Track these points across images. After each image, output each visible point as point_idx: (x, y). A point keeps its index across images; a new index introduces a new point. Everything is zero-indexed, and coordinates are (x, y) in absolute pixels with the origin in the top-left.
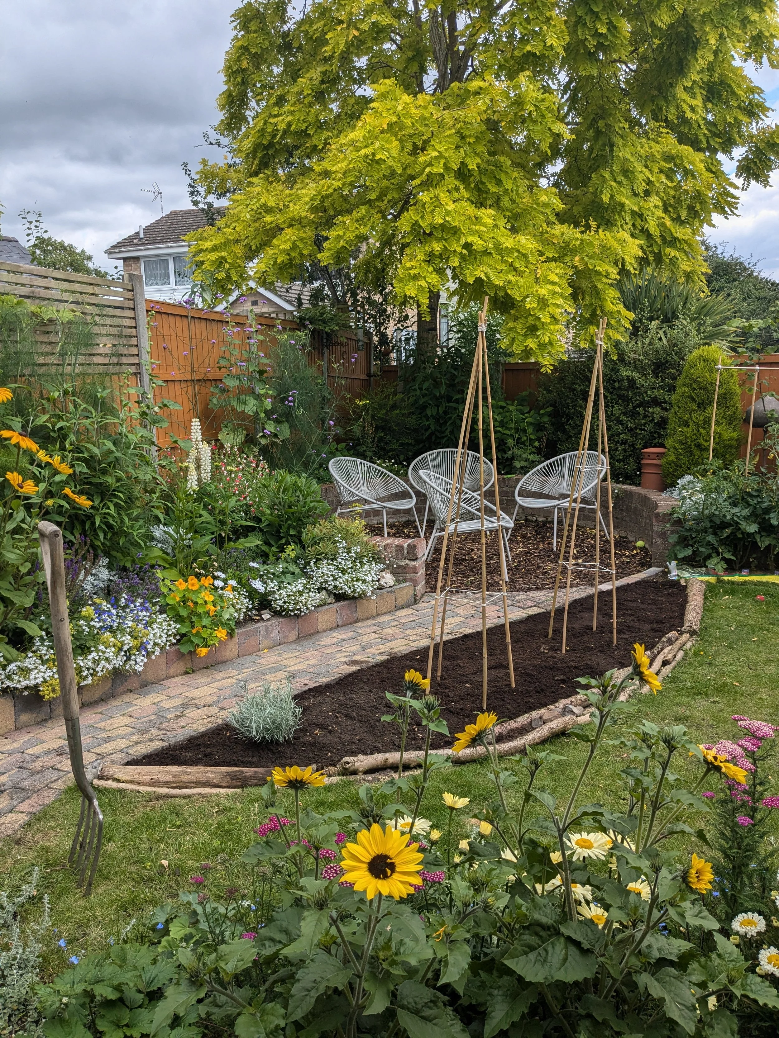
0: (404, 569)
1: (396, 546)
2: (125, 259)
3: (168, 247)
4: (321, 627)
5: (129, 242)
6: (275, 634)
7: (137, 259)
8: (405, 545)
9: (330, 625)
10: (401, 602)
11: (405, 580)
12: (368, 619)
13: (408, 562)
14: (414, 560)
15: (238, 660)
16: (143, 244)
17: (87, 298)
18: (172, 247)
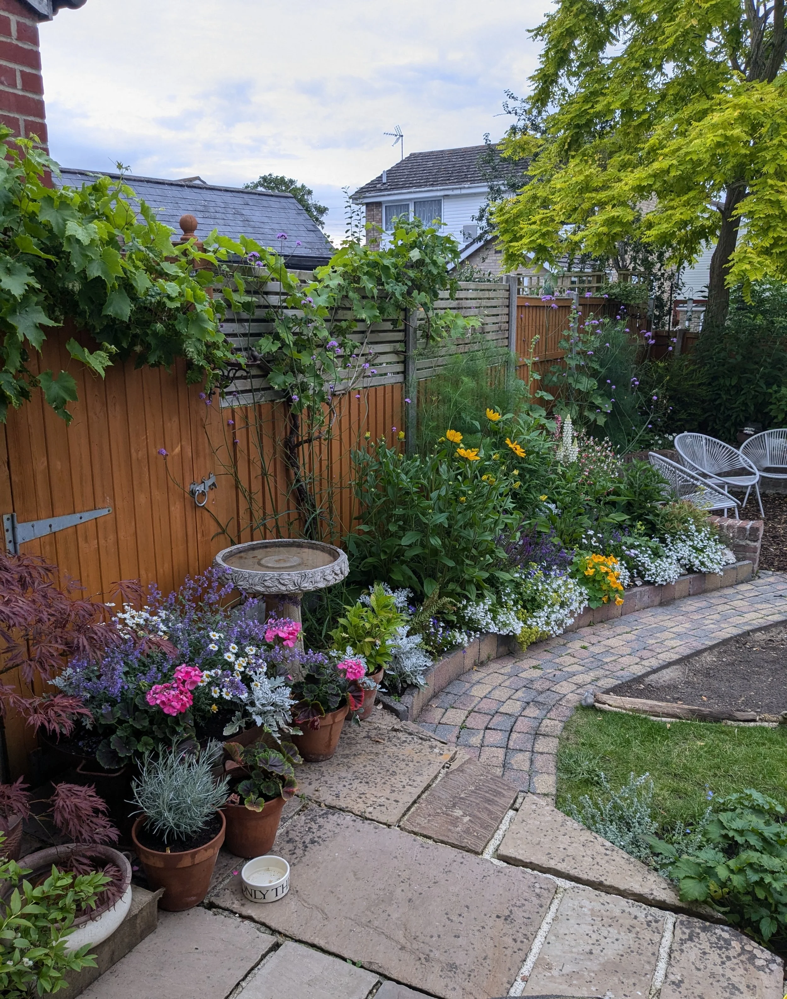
0: (745, 548)
1: (739, 528)
2: (367, 204)
3: (411, 193)
4: (677, 595)
5: (372, 187)
6: (645, 598)
7: (379, 204)
8: (748, 527)
9: (684, 594)
10: (741, 577)
11: (744, 559)
12: (713, 590)
13: (748, 542)
14: (755, 541)
15: (623, 617)
16: (386, 189)
17: (484, 303)
18: (415, 192)
